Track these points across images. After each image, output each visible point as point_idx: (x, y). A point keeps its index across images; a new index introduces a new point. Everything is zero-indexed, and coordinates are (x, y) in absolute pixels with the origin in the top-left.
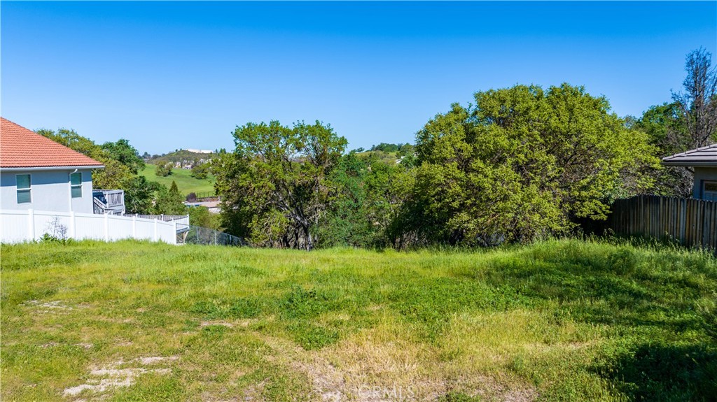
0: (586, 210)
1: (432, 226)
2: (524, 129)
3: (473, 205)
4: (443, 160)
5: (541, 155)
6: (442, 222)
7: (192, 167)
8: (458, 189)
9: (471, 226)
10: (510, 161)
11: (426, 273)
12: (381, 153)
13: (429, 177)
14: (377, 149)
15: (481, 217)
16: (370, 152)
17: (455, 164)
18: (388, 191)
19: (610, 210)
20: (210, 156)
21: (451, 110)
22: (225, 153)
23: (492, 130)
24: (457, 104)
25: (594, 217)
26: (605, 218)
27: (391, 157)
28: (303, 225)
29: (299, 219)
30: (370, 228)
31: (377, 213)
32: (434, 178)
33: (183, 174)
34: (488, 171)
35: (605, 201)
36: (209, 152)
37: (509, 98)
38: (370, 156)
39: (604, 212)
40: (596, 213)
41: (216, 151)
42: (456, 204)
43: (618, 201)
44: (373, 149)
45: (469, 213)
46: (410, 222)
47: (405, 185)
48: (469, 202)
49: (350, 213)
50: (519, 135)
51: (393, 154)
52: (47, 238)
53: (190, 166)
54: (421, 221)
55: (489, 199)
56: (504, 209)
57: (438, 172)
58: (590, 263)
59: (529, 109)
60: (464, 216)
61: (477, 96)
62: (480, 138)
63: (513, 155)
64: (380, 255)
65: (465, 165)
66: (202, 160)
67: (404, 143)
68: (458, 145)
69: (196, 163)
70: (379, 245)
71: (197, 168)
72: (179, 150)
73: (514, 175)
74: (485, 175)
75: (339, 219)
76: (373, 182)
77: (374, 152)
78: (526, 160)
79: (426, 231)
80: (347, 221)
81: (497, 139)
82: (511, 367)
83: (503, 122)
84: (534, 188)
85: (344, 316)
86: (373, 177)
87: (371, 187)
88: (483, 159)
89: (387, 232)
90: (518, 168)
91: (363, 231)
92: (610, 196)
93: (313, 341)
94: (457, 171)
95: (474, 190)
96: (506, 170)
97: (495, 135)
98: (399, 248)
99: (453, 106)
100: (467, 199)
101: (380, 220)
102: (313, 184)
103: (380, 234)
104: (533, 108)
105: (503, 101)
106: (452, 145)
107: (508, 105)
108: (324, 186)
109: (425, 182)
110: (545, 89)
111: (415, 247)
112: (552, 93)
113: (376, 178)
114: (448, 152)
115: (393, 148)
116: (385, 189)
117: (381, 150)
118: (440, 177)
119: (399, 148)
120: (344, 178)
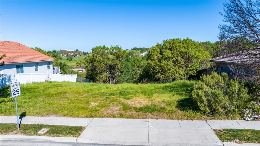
0: (190, 73)
1: (151, 77)
2: (175, 51)
3: (162, 71)
4: (154, 60)
5: (179, 59)
6: (154, 76)
7: (66, 56)
8: (158, 67)
9: (161, 77)
10: (171, 60)
11: (149, 88)
12: (134, 51)
13: (150, 64)
14: (133, 50)
15: (164, 75)
16: (131, 51)
17: (157, 60)
18: (138, 66)
19: (197, 73)
20: (72, 52)
21: (156, 44)
22: (78, 51)
23: (167, 52)
24: (158, 43)
25: (192, 75)
26: (196, 75)
27: (138, 53)
28: (112, 77)
29: (111, 75)
30: (133, 78)
31: (135, 73)
32: (152, 64)
33: (64, 59)
34: (166, 63)
35: (196, 70)
36: (72, 50)
37: (172, 43)
38: (131, 52)
39: (196, 73)
40: (193, 74)
41: (75, 50)
42: (157, 71)
43: (199, 70)
44: (131, 50)
45: (161, 74)
46: (145, 76)
47: (144, 65)
48: (161, 71)
49: (127, 73)
50: (174, 53)
51: (139, 51)
52: (46, 81)
53: (65, 56)
54: (148, 76)
55: (166, 70)
56: (170, 73)
57: (152, 63)
58: (186, 85)
59: (176, 46)
60: (159, 74)
61: (164, 41)
62: (164, 54)
63: (172, 58)
64: (137, 85)
65: (160, 61)
66: (70, 54)
67: (143, 47)
68: (158, 55)
69: (68, 54)
70: (136, 82)
71: (69, 57)
72: (61, 50)
73: (172, 64)
74: (165, 63)
75: (124, 75)
76: (134, 64)
77: (132, 51)
78: (175, 60)
79: (150, 79)
80: (126, 75)
81: (168, 54)
82: (163, 101)
83: (170, 49)
84: (177, 67)
85: (132, 95)
86: (134, 62)
87: (133, 65)
88: (165, 59)
89: (138, 79)
90: (174, 62)
91: (131, 78)
92: (198, 69)
93: (128, 99)
94: (158, 62)
95: (162, 68)
96: (170, 62)
97: (168, 53)
98: (142, 83)
99: (157, 43)
100: (160, 70)
101: (136, 75)
102: (116, 64)
103: (136, 79)
104: (178, 46)
105: (170, 43)
106: (157, 56)
107: (171, 44)
108: (119, 65)
109: (149, 65)
110: (182, 39)
111: (147, 83)
112: (184, 41)
113: (135, 62)
114: (155, 57)
115: (139, 49)
116: (137, 66)
117: (134, 50)
118: (153, 64)
119: (141, 49)
120: (125, 62)
